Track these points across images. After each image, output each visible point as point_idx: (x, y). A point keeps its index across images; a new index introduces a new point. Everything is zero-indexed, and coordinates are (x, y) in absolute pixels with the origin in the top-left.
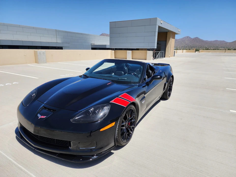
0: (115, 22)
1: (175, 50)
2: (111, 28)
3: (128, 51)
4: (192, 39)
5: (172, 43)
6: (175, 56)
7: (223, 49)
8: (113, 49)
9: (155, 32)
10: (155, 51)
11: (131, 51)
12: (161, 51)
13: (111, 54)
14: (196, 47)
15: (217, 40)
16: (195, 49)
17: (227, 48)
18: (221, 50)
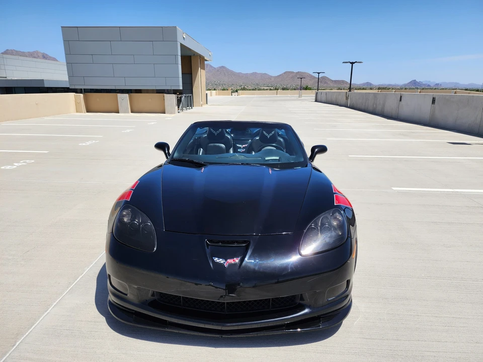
0: (77, 27)
1: (208, 92)
2: (67, 42)
3: (119, 95)
4: (215, 68)
5: (201, 78)
6: (208, 103)
7: (266, 88)
8: (79, 91)
9: (176, 55)
10: (179, 94)
11: (127, 95)
12: (187, 95)
13: (77, 104)
14: (225, 85)
15: (256, 73)
16: (230, 88)
17: (272, 86)
18: (264, 90)
